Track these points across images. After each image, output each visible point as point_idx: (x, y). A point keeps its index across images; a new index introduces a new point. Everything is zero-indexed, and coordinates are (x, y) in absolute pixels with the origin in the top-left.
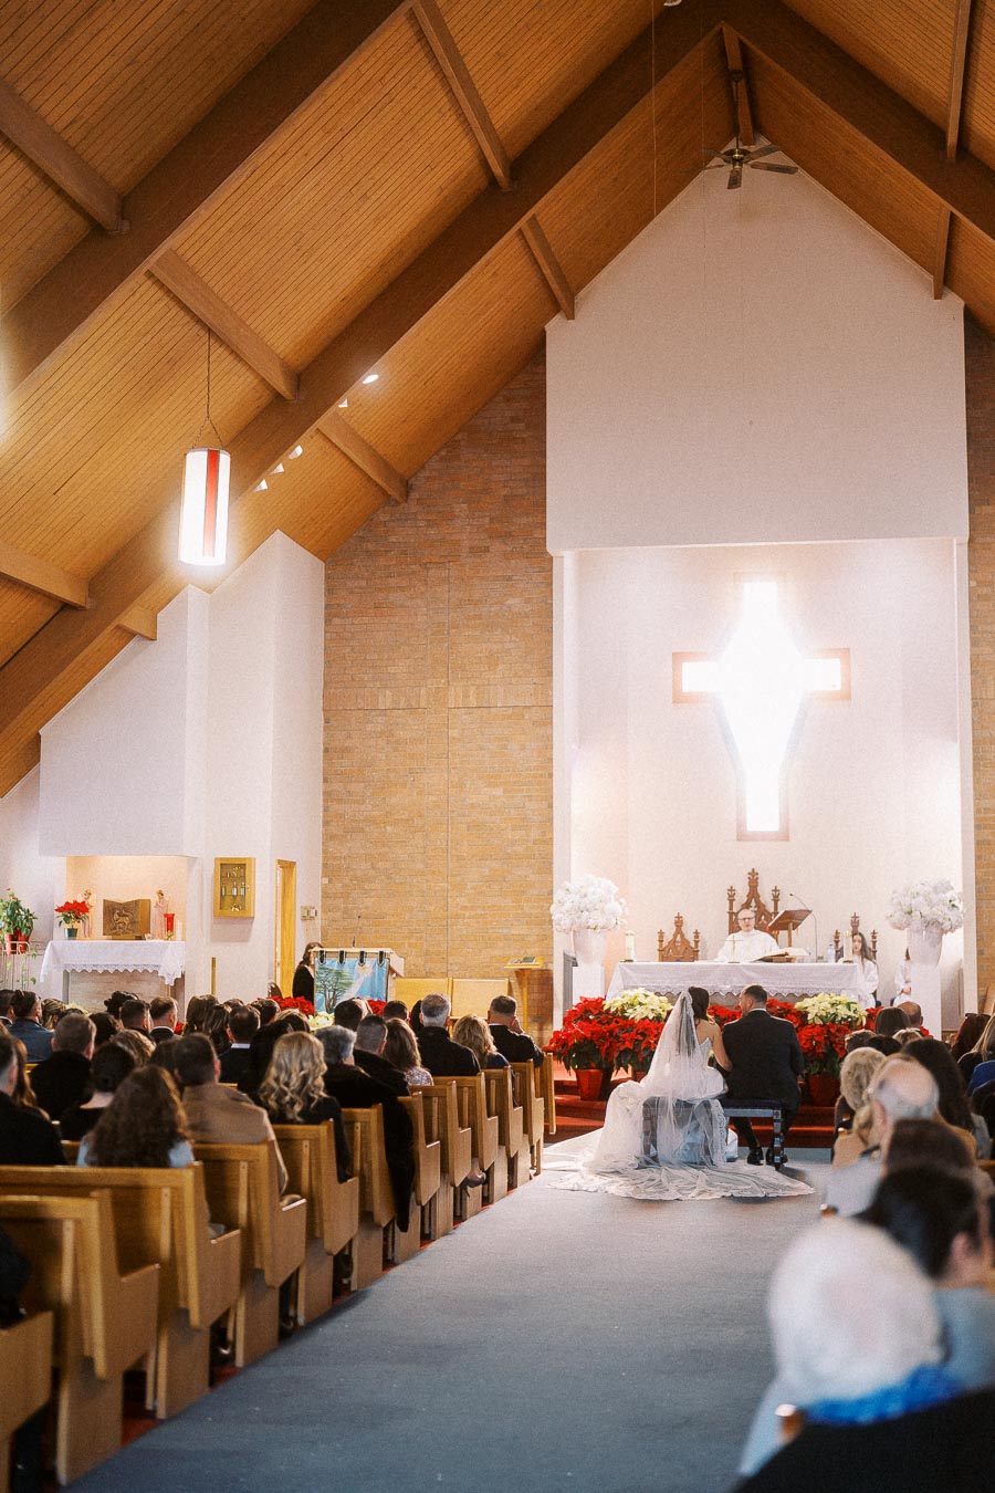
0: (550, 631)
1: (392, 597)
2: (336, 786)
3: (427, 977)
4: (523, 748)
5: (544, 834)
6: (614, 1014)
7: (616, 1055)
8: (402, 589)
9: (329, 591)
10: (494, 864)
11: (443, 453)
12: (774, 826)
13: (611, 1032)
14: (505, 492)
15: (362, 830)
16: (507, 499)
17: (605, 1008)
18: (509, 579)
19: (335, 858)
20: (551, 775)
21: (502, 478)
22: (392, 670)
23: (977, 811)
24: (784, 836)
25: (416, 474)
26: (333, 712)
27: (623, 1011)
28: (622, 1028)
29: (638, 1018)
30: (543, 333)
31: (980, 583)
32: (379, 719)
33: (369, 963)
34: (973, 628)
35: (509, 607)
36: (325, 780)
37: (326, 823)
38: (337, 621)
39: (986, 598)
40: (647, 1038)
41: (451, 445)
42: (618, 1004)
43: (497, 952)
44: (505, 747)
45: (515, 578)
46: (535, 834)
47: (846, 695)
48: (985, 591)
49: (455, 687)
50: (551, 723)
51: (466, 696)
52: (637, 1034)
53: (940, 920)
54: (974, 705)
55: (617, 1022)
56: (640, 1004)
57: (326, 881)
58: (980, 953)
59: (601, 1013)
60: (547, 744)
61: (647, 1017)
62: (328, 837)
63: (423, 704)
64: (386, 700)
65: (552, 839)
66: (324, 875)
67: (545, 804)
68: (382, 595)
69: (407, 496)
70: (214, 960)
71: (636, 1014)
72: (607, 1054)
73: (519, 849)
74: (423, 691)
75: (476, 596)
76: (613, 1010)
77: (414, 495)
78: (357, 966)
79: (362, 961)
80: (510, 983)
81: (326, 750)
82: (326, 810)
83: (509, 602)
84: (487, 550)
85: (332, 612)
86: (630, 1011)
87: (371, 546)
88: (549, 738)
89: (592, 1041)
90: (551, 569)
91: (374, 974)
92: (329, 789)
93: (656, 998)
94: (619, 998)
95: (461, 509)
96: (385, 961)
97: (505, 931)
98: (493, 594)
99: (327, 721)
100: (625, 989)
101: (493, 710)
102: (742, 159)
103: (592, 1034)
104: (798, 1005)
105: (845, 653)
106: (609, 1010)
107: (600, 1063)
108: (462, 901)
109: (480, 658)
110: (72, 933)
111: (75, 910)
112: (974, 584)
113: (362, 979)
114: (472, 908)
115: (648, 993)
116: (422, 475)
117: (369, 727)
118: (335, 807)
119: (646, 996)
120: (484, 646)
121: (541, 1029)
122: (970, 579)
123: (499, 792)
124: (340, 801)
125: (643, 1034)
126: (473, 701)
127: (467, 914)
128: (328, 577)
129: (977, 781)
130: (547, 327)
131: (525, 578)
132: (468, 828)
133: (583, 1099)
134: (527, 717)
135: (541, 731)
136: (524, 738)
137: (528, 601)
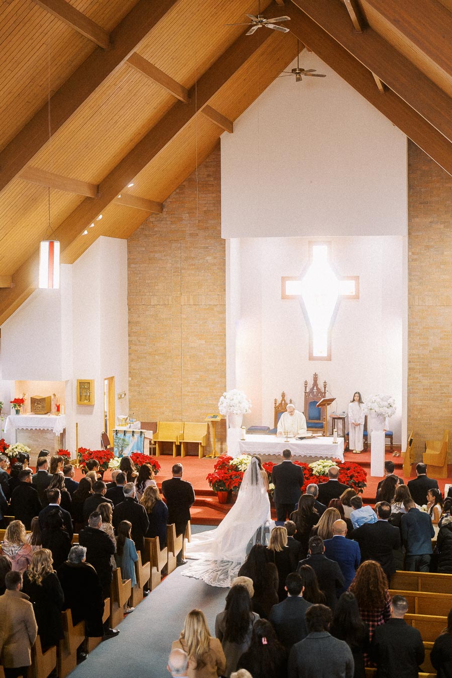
0: (224, 271)
1: (156, 255)
2: (134, 338)
3: (173, 421)
4: (213, 323)
5: (223, 361)
7: (232, 487)
8: (160, 252)
9: (129, 252)
10: (201, 373)
11: (178, 191)
12: (325, 354)
13: (231, 476)
14: (205, 209)
15: (145, 357)
16: (205, 212)
17: (231, 463)
18: (207, 248)
19: (134, 369)
20: (225, 335)
21: (205, 202)
22: (156, 288)
24: (329, 358)
25: (166, 200)
26: (131, 306)
27: (238, 465)
28: (235, 476)
30: (219, 140)
31: (413, 253)
32: (152, 309)
33: (136, 436)
34: (410, 274)
35: (207, 261)
36: (129, 336)
37: (130, 354)
38: (132, 265)
39: (415, 260)
41: (181, 188)
42: (235, 463)
43: (203, 411)
44: (206, 322)
45: (210, 248)
46: (219, 361)
47: (357, 297)
48: (415, 257)
49: (184, 296)
50: (225, 312)
51: (189, 300)
53: (384, 414)
54: (409, 308)
56: (244, 463)
57: (130, 379)
58: (409, 416)
60: (223, 322)
62: (131, 360)
63: (170, 303)
64: (154, 301)
65: (226, 363)
66: (129, 377)
67: (223, 348)
68: (152, 255)
69: (162, 210)
70: (77, 424)
71: (242, 468)
72: (228, 486)
73: (212, 367)
74: (170, 298)
75: (193, 255)
77: (164, 210)
78: (131, 437)
79: (133, 435)
80: (208, 424)
81: (129, 322)
82: (130, 348)
83: (207, 258)
84: (197, 235)
85: (130, 262)
86: (240, 466)
87: (147, 232)
88: (224, 319)
89: (223, 480)
90: (225, 244)
91: (138, 441)
92: (131, 339)
95: (186, 216)
96: (143, 435)
97: (207, 402)
98: (200, 255)
99: (129, 310)
101: (200, 306)
102: (300, 73)
103: (223, 478)
104: (311, 465)
105: (357, 279)
107: (226, 489)
108: (188, 389)
109: (194, 283)
110: (17, 412)
111: (19, 402)
112: (410, 254)
113: (133, 442)
114: (192, 392)
116: (168, 200)
117: (147, 313)
118: (133, 347)
120: (196, 278)
121: (222, 444)
122: (409, 251)
123: (203, 342)
124: (136, 345)
126: (192, 302)
127: (190, 394)
128: (128, 246)
129: (409, 341)
130: (221, 137)
131: (214, 247)
132: (190, 358)
133: (220, 502)
134: (215, 309)
135: (221, 316)
136: (213, 319)
137: (215, 258)
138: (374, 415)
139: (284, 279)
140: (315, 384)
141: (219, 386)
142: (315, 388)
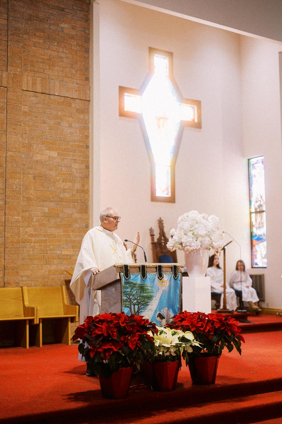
4: (70, 126)
5: (83, 186)
10: (52, 204)
12: (168, 194)
18: (62, 10)
20: (88, 147)
24: (173, 200)
35: (62, 29)
43: (53, 268)
44: (59, 124)
45: (66, 10)
46: (78, 186)
49: (28, 76)
50: (88, 112)
51: (34, 84)
60: (85, 126)
67: (83, 166)
73: (67, 195)
75: (41, 15)
78: (157, 279)
83: (63, 25)
88: (88, 122)
97: (59, 252)
98: (51, 17)
101: (52, 97)
105: (199, 104)
108: (30, 230)
109: (43, 59)
113: (161, 292)
120: (46, 51)
123: (54, 154)
126: (38, 88)
127: (33, 239)
131: (72, 12)
132: (34, 178)
134: (73, 105)
135: (82, 116)
136: (71, 119)
137: (73, 28)
139: (122, 90)
140: (162, 233)
141: (77, 225)
142: (163, 238)
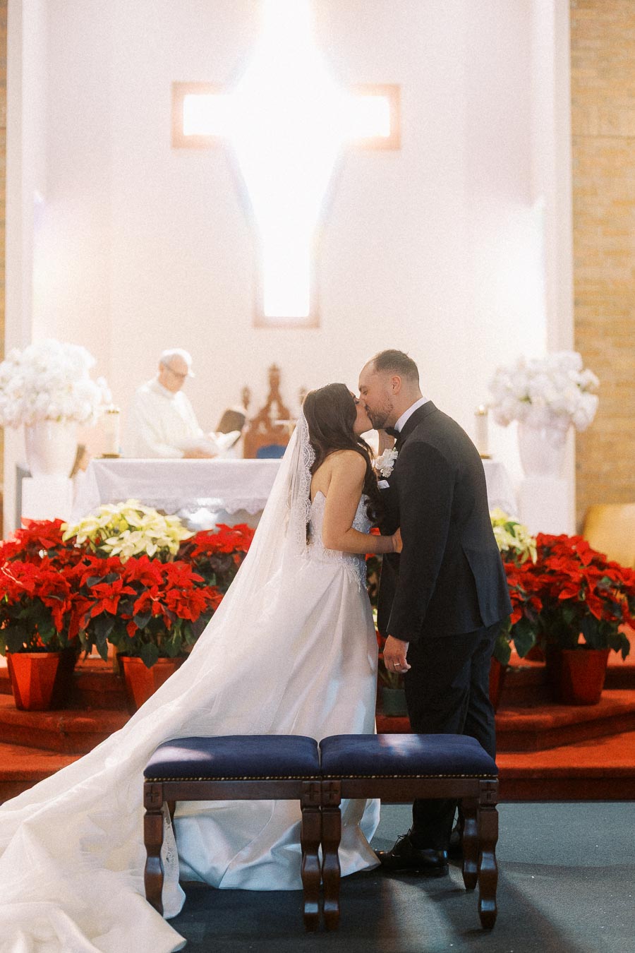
6: (82, 549)
7: (84, 625)
12: (303, 311)
13: (75, 581)
17: (66, 537)
23: (576, 283)
24: (315, 323)
27: (100, 542)
28: (97, 573)
29: (127, 555)
34: (574, 45)
40: (146, 594)
42: (90, 530)
47: (394, 144)
52: (125, 584)
53: (572, 409)
54: (574, 143)
55: (88, 563)
56: (131, 528)
58: (578, 467)
59: (58, 546)
61: (143, 553)
71: (122, 548)
72: (66, 623)
76: (80, 540)
86: (112, 541)
89: (37, 598)
93: (160, 518)
94: (91, 518)
100: (104, 502)
103: (38, 585)
105: (394, 91)
106: (74, 538)
107: (54, 639)
115: (144, 510)
119: (141, 514)
125: (137, 585)
129: (576, 242)
133: (20, 707)
138: (537, 413)
139: (178, 89)
140: (274, 395)
142: (274, 407)
